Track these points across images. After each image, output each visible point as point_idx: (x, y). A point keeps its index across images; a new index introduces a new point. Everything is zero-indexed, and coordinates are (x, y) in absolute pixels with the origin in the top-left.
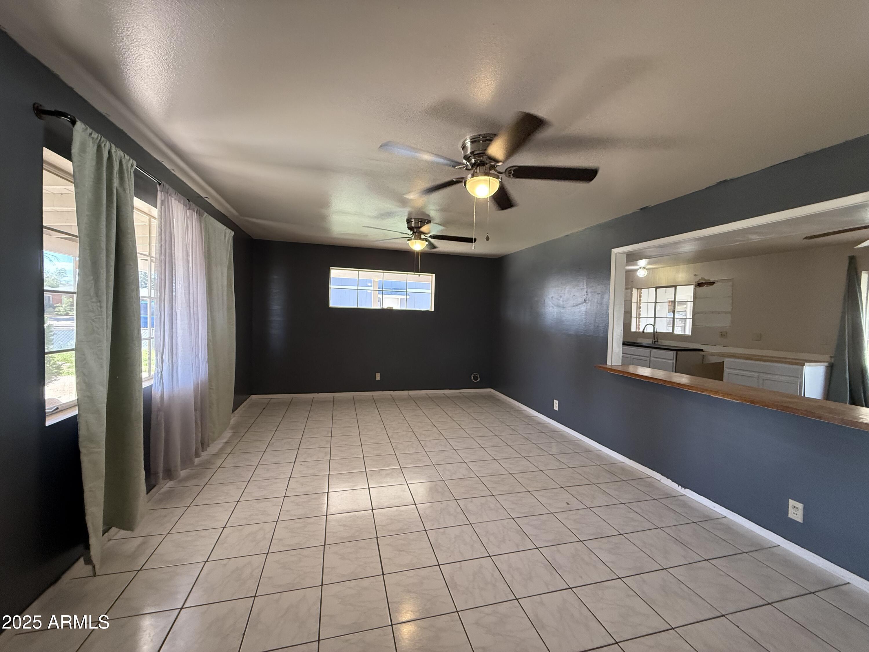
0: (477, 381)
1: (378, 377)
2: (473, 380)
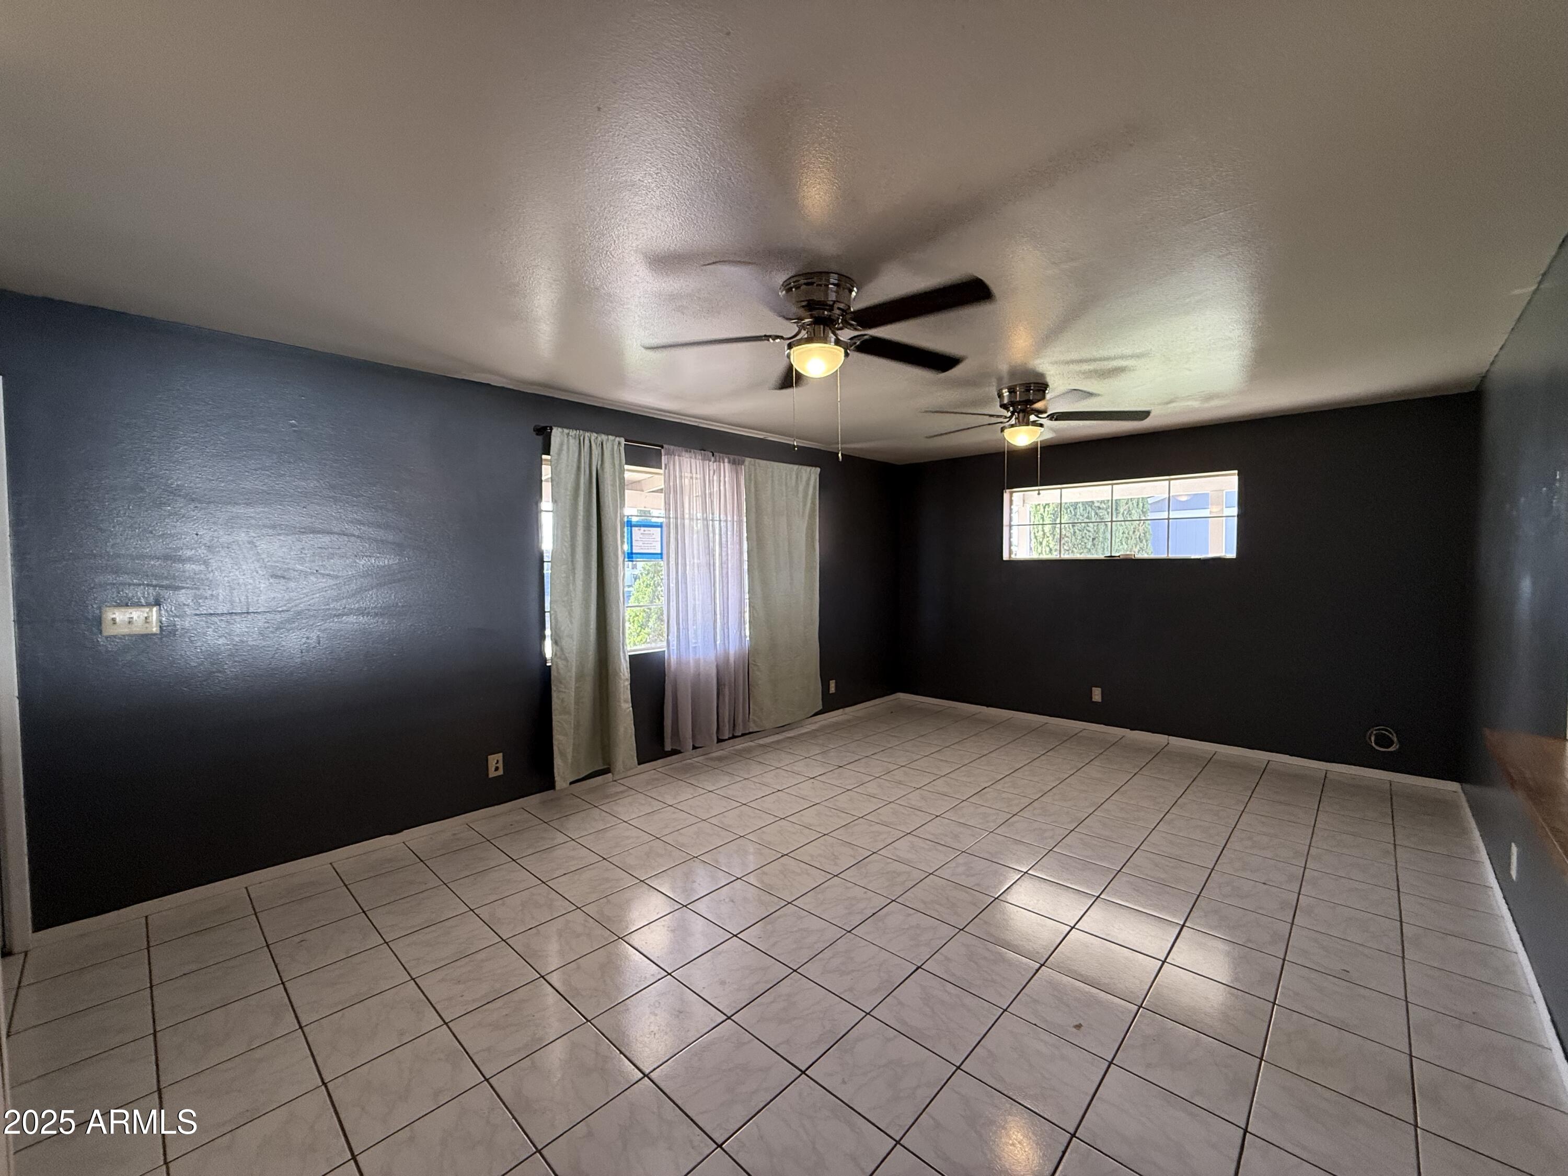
0: (1389, 750)
1: (1097, 695)
2: (1373, 744)
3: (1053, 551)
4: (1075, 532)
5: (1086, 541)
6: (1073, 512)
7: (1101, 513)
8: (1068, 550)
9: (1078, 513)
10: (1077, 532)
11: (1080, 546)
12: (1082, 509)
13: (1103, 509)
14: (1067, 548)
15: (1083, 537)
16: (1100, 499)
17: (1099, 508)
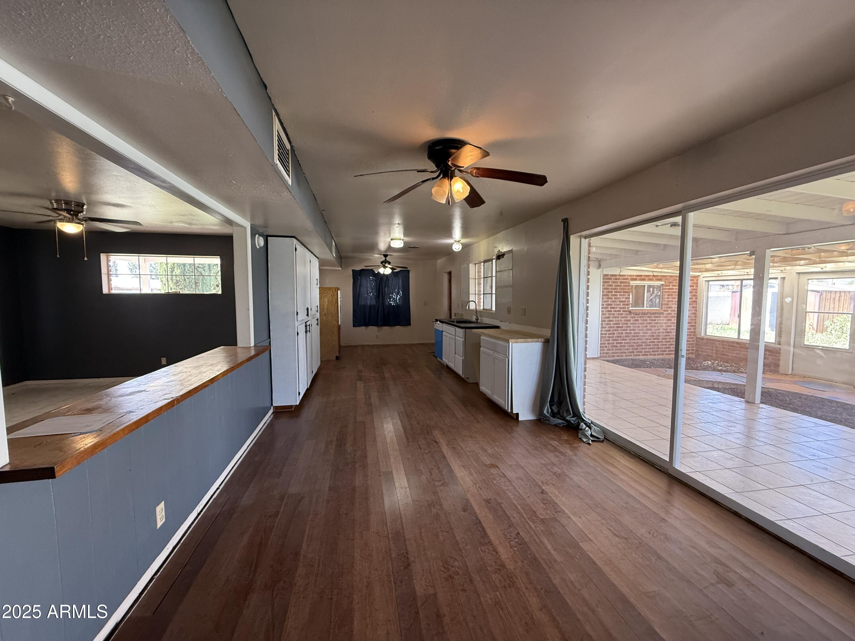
3: (173, 289)
4: (185, 279)
5: (192, 284)
6: (183, 269)
7: (200, 269)
8: (182, 289)
9: (186, 269)
10: (187, 279)
11: (188, 287)
12: (188, 267)
13: (201, 268)
14: (181, 288)
15: (190, 282)
16: (199, 263)
17: (199, 267)
